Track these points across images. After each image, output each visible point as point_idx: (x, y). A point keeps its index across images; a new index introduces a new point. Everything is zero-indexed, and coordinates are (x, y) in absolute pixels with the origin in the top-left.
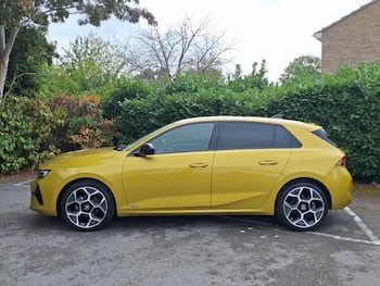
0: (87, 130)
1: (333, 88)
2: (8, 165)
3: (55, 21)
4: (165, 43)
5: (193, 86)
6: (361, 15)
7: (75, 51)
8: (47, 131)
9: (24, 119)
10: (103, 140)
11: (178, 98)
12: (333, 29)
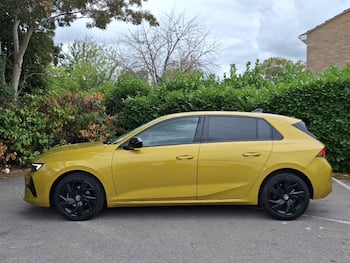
0: (94, 126)
1: (335, 84)
2: (25, 158)
3: (61, 25)
4: (152, 46)
5: (193, 84)
6: (344, 19)
7: (73, 54)
8: (59, 126)
9: (39, 115)
10: (108, 135)
11: (179, 94)
12: (318, 31)
